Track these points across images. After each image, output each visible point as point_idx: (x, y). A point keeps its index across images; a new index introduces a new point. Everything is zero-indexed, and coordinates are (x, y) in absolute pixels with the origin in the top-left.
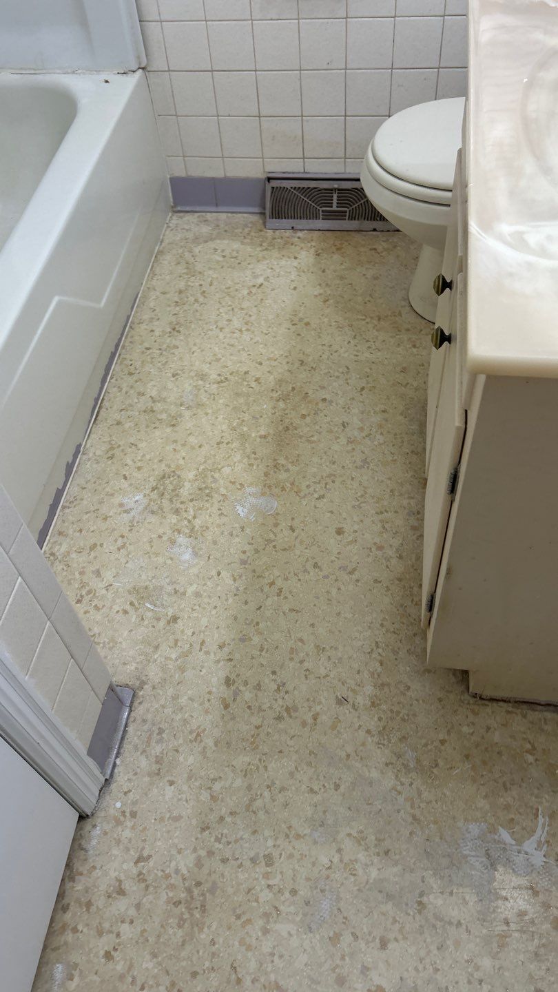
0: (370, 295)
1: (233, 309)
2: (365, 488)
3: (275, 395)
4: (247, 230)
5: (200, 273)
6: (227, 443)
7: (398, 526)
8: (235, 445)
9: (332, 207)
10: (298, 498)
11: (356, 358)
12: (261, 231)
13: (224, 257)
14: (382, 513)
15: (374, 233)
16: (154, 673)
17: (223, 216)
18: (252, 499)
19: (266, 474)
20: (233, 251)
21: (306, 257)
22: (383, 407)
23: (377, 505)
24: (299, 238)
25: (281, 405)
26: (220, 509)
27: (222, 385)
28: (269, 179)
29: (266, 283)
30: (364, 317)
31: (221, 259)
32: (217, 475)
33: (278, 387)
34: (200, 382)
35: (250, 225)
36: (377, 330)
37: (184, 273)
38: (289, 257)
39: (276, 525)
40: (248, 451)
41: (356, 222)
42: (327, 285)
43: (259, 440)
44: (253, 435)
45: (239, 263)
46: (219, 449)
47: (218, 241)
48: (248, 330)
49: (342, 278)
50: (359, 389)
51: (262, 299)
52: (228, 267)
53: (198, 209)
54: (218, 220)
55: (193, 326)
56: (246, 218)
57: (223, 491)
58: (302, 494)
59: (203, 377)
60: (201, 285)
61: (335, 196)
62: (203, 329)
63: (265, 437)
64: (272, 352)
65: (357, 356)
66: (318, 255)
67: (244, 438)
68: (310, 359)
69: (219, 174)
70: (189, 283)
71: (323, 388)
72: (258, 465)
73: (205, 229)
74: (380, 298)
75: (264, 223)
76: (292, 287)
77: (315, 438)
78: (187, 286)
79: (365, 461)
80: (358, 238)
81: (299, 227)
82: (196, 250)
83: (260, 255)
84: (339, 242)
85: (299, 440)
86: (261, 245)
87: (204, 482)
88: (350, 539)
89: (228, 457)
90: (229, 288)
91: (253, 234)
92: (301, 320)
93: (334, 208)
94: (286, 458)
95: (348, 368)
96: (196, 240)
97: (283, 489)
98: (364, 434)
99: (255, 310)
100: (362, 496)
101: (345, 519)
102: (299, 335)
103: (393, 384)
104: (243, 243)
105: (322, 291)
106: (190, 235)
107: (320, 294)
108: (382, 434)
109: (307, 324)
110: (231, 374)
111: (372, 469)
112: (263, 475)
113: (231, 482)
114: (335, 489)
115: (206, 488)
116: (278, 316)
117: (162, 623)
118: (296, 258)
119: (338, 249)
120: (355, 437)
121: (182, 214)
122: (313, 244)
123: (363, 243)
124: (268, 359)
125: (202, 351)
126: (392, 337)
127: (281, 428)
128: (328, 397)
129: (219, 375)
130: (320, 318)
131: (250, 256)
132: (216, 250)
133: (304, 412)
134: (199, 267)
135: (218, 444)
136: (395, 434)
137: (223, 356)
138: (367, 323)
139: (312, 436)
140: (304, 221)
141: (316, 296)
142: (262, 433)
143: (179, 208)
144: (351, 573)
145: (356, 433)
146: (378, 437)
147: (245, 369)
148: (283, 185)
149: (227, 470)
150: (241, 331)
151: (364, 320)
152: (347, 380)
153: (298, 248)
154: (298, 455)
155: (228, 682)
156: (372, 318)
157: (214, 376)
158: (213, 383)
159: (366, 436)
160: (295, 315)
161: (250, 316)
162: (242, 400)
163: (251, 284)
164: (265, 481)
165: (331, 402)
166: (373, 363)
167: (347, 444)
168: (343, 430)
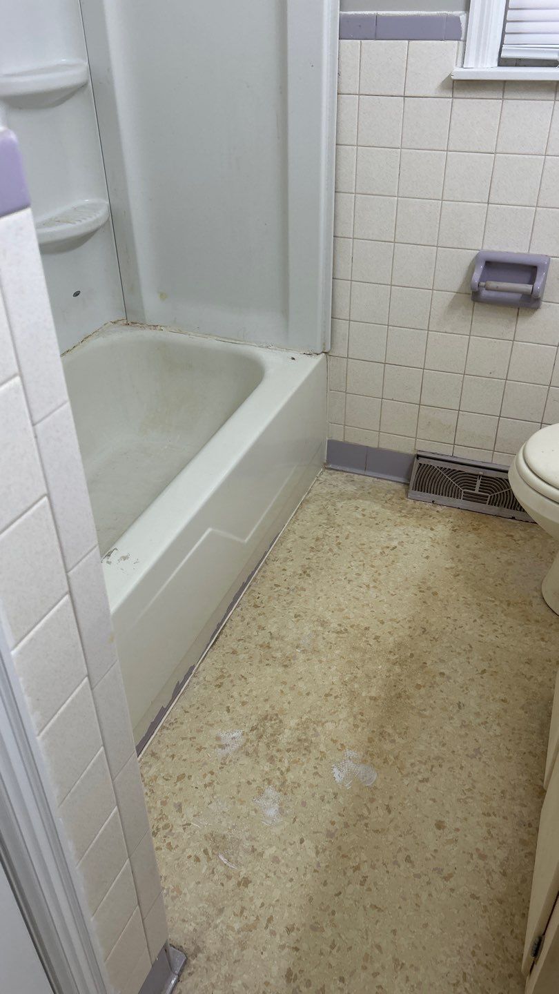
0: (502, 579)
1: (364, 565)
2: (475, 781)
3: (392, 658)
4: (389, 496)
5: (339, 526)
6: (336, 697)
7: (506, 835)
8: (344, 700)
9: (474, 490)
10: (400, 774)
11: (481, 639)
12: (402, 499)
13: (364, 515)
14: (489, 815)
15: (512, 521)
16: (211, 942)
17: (369, 480)
18: (350, 764)
19: (370, 740)
20: (373, 512)
21: (442, 530)
22: (502, 696)
23: (485, 804)
24: (438, 512)
25: (397, 669)
26: (315, 768)
27: (341, 635)
28: (418, 456)
29: (399, 547)
30: (493, 599)
31: (360, 516)
32: (319, 729)
33: (396, 649)
34: (320, 628)
35: (393, 492)
36: (505, 615)
37: (324, 523)
38: (425, 528)
39: (372, 800)
40: (356, 710)
41: (497, 507)
42: (459, 560)
43: (368, 701)
44: (364, 694)
45: (377, 524)
46: (327, 701)
47: (361, 501)
48: (375, 587)
49: (475, 556)
50: (480, 671)
51: (394, 561)
52: (366, 526)
53: (348, 469)
54: (364, 482)
55: (323, 573)
56: (391, 485)
57: (322, 748)
58: (404, 772)
59: (323, 623)
60: (337, 537)
61: (479, 482)
62: (332, 578)
63: (375, 699)
64: (396, 614)
65: (482, 636)
66: (455, 531)
67: (353, 695)
68: (433, 628)
69: (374, 445)
70: (327, 533)
71: (442, 661)
72: (363, 729)
73: (350, 488)
74: (512, 583)
75: (407, 493)
76: (424, 555)
77: (427, 713)
78: (325, 535)
79: (477, 750)
80: (496, 522)
81: (439, 502)
82: (339, 505)
83: (398, 521)
84: (477, 523)
85: (411, 711)
86: (400, 512)
87: (305, 734)
88: (450, 837)
89: (335, 713)
90: (364, 545)
91: (393, 500)
92: (429, 588)
93: (476, 492)
94: (394, 728)
95: (471, 647)
96: (341, 496)
97: (385, 761)
98: (479, 721)
99: (385, 569)
100: (469, 790)
101: (448, 812)
102: (424, 602)
103: (517, 674)
104: (383, 507)
105: (454, 565)
106: (336, 491)
107: (452, 568)
108: (499, 724)
109: (435, 594)
110: (352, 627)
111: (484, 762)
112: (367, 740)
113: (332, 740)
114: (441, 775)
115: (306, 740)
116: (406, 580)
117: (231, 884)
118: (432, 529)
119: (474, 529)
120: (471, 722)
121: (332, 471)
122: (451, 520)
123: (501, 528)
124: (391, 620)
125: (328, 598)
126: (520, 625)
127: (393, 694)
128: (447, 672)
129: (340, 625)
130: (448, 591)
131: (388, 519)
132: (357, 508)
133: (419, 682)
134: (339, 520)
135: (327, 695)
136: (514, 729)
137: (347, 607)
138: (496, 605)
139: (425, 710)
140: (445, 498)
141: (447, 569)
142: (373, 694)
143: (330, 466)
144: (446, 878)
145: (472, 718)
146: (495, 727)
147: (366, 625)
148: (430, 464)
149: (330, 726)
150: (368, 586)
151: (493, 602)
152: (468, 658)
153: (435, 521)
154: (407, 728)
155: (289, 976)
156: (501, 602)
157: (334, 625)
158: (333, 632)
159: (482, 723)
160: (424, 583)
161: (379, 574)
162: (358, 655)
163: (385, 545)
164: (368, 747)
165: (449, 678)
166: (498, 647)
167: (461, 727)
168: (458, 711)
